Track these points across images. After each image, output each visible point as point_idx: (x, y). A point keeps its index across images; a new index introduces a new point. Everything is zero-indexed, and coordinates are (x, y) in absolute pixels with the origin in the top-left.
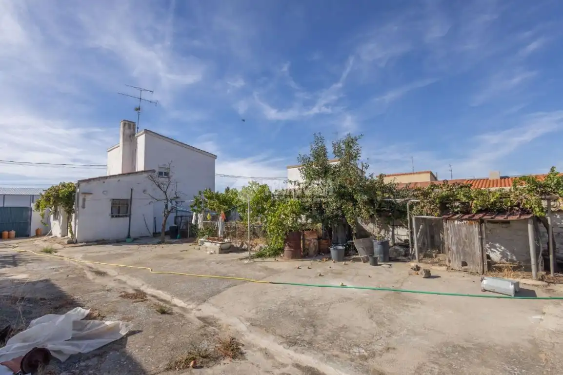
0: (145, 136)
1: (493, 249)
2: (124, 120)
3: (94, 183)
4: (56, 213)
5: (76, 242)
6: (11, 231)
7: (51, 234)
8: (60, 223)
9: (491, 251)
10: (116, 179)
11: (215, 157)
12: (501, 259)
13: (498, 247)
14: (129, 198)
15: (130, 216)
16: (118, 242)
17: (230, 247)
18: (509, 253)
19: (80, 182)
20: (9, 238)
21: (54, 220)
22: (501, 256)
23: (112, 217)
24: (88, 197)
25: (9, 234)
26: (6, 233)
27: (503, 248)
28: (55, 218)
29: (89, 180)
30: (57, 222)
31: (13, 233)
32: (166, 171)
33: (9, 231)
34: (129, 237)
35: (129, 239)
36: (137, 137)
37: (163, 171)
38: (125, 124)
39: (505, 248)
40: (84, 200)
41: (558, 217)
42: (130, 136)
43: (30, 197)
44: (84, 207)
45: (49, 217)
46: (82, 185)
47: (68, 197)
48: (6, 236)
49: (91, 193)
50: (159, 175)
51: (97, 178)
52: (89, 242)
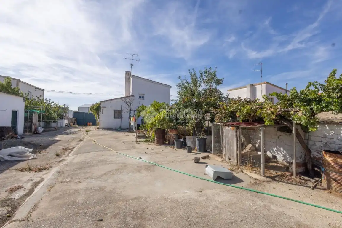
1: (278, 152)
3: (106, 102)
5: (100, 129)
9: (278, 153)
10: (116, 100)
11: (170, 87)
12: (283, 161)
13: (282, 151)
14: (121, 109)
15: (121, 118)
16: (116, 130)
17: (144, 136)
18: (288, 157)
19: (101, 102)
20: (90, 126)
22: (284, 158)
23: (114, 118)
24: (104, 109)
26: (89, 123)
27: (285, 152)
29: (105, 101)
31: (91, 123)
32: (143, 96)
34: (120, 127)
35: (121, 129)
37: (141, 96)
38: (126, 74)
39: (286, 152)
40: (103, 110)
41: (328, 128)
43: (88, 108)
44: (103, 113)
46: (102, 103)
47: (97, 108)
48: (89, 125)
49: (105, 107)
50: (139, 98)
51: (107, 100)
52: (104, 129)
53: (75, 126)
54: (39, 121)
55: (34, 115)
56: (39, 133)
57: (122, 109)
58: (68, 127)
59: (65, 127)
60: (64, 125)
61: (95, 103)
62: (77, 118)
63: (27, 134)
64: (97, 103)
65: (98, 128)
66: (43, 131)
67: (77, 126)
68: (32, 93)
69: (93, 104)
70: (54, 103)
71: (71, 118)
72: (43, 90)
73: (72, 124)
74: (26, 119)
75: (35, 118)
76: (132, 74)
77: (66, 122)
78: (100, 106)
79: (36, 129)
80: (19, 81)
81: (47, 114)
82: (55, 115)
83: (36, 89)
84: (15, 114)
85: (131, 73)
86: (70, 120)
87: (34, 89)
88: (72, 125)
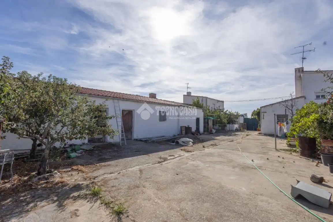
5: (262, 134)
10: (279, 104)
14: (285, 114)
19: (261, 107)
26: (258, 128)
29: (265, 106)
35: (285, 136)
40: (264, 115)
46: (262, 109)
47: (258, 113)
48: (258, 130)
49: (266, 112)
50: (316, 98)
51: (268, 105)
52: (265, 135)
53: (244, 130)
54: (213, 125)
55: (209, 120)
56: (212, 134)
57: (287, 114)
58: (238, 130)
59: (235, 130)
60: (235, 128)
61: (257, 108)
62: (247, 124)
63: (206, 133)
64: (258, 109)
65: (260, 133)
66: (216, 132)
67: (246, 130)
68: (215, 105)
69: (255, 110)
70: (228, 111)
71: (242, 123)
72: (223, 102)
74: (204, 123)
75: (211, 123)
76: (305, 70)
77: (236, 126)
78: (260, 111)
79: (211, 131)
80: (207, 98)
81: (219, 120)
82: (225, 121)
83: (218, 102)
84: (198, 120)
85: (302, 68)
86: (240, 125)
87: (217, 101)
88: (242, 129)
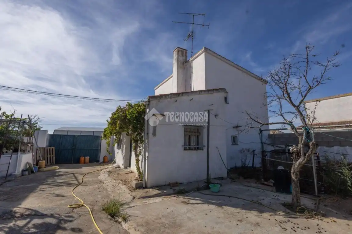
0: (205, 54)
2: (178, 47)
4: (119, 142)
6: (86, 156)
7: (115, 162)
8: (122, 152)
19: (151, 98)
20: (85, 163)
21: (117, 149)
23: (185, 149)
25: (85, 159)
26: (83, 158)
28: (119, 147)
29: (161, 97)
30: (120, 151)
31: (88, 158)
33: (85, 157)
36: (192, 61)
42: (183, 64)
45: (114, 145)
46: (153, 103)
48: (83, 161)
60: (21, 168)
62: (55, 148)
67: (57, 166)
71: (44, 149)
73: (44, 162)
77: (26, 159)
86: (40, 154)
88: (44, 166)
